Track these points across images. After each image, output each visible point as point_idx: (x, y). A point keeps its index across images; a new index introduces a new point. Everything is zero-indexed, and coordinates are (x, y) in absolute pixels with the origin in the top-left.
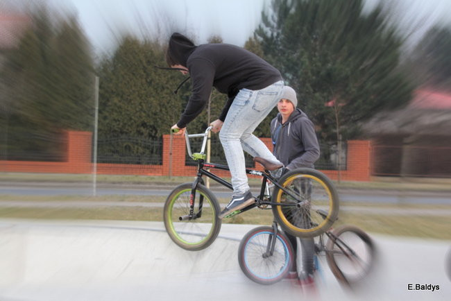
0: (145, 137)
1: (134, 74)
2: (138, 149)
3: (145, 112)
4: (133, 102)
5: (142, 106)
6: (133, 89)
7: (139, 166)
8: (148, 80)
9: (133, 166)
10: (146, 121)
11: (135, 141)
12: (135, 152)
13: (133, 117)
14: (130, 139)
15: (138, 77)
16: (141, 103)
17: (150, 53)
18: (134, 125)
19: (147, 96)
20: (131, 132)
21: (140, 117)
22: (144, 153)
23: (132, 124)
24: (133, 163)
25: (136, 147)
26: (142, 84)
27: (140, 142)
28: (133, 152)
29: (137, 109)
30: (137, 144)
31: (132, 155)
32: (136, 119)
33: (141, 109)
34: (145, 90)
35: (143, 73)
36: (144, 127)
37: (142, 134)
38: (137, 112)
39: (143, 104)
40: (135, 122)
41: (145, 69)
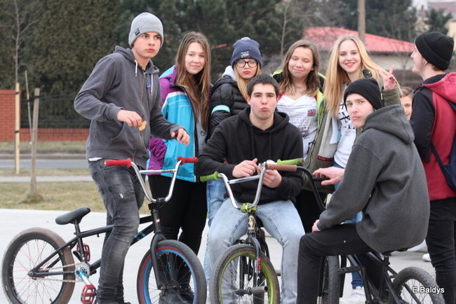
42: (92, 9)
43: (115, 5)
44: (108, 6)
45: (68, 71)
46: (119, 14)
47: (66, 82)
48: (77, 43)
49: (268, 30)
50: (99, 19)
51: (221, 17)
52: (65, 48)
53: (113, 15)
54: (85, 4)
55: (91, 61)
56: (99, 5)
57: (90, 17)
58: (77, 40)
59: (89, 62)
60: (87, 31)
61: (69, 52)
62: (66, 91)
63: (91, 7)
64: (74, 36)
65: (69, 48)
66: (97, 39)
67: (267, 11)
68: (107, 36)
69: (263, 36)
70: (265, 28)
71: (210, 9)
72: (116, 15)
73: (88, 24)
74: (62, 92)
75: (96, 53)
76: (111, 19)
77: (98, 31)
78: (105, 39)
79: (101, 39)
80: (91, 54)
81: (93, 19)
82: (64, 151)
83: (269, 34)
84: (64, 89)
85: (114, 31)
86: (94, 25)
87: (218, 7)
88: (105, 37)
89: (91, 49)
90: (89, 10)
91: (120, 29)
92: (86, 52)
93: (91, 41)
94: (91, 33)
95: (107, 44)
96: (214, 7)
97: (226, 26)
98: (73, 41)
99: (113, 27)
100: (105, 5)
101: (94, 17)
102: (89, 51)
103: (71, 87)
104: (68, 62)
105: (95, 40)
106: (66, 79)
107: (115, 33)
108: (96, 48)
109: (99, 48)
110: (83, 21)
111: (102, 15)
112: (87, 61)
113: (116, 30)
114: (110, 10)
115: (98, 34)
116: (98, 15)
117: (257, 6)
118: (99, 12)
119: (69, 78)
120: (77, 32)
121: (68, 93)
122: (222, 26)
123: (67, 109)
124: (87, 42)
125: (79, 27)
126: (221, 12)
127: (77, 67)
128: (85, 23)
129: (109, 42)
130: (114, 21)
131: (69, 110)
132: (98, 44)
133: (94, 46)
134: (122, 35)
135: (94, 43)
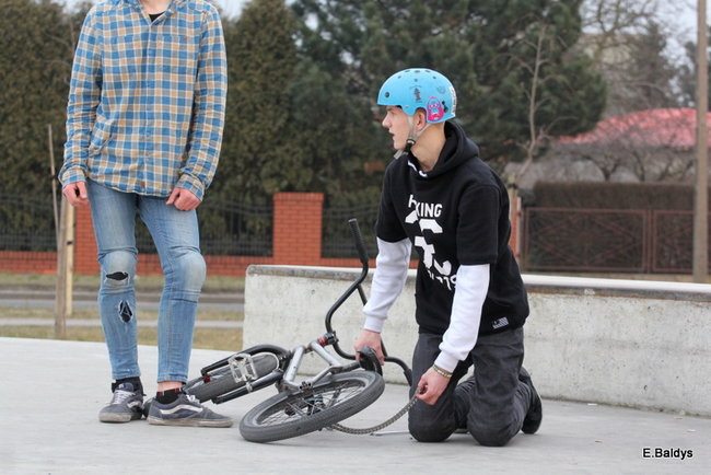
0: (39, 193)
1: (14, 61)
2: (22, 218)
3: (37, 140)
4: (10, 119)
5: (30, 127)
6: (12, 90)
7: (25, 254)
8: (46, 73)
9: (12, 254)
10: (39, 160)
11: (15, 202)
12: (17, 226)
13: (10, 151)
14: (5, 198)
15: (23, 66)
16: (29, 120)
17: (49, 16)
18: (14, 169)
19: (41, 107)
20: (7, 182)
21: (27, 150)
22: (36, 227)
23: (9, 166)
24: (11, 248)
25: (19, 214)
26: (32, 82)
27: (25, 203)
28: (12, 226)
29: (20, 134)
30: (21, 207)
31: (12, 231)
32: (18, 156)
33: (30, 135)
34: (39, 93)
35: (33, 58)
36: (35, 172)
37: (31, 187)
38: (19, 139)
39: (34, 124)
40: (16, 161)
41: (38, 49)
42: (249, 55)
43: (288, 48)
44: (276, 50)
50: (259, 71)
51: (463, 71)
53: (284, 65)
54: (237, 46)
55: (245, 142)
56: (260, 49)
57: (245, 68)
59: (241, 144)
60: (239, 93)
63: (246, 52)
66: (255, 105)
68: (273, 100)
72: (288, 66)
73: (242, 79)
75: (252, 130)
76: (279, 73)
77: (257, 92)
78: (269, 106)
79: (262, 105)
80: (245, 130)
81: (249, 72)
85: (284, 92)
86: (250, 81)
87: (458, 53)
88: (268, 102)
89: (245, 121)
90: (244, 56)
91: (293, 90)
92: (236, 127)
93: (246, 109)
94: (245, 94)
95: (271, 113)
97: (471, 87)
99: (283, 85)
100: (270, 49)
101: (252, 68)
102: (241, 126)
105: (251, 107)
107: (286, 95)
108: (253, 120)
109: (258, 120)
111: (265, 65)
112: (238, 141)
113: (287, 90)
114: (279, 56)
115: (257, 97)
116: (258, 66)
118: (260, 61)
129: (276, 111)
130: (285, 76)
132: (258, 114)
133: (250, 116)
134: (297, 100)
135: (249, 112)
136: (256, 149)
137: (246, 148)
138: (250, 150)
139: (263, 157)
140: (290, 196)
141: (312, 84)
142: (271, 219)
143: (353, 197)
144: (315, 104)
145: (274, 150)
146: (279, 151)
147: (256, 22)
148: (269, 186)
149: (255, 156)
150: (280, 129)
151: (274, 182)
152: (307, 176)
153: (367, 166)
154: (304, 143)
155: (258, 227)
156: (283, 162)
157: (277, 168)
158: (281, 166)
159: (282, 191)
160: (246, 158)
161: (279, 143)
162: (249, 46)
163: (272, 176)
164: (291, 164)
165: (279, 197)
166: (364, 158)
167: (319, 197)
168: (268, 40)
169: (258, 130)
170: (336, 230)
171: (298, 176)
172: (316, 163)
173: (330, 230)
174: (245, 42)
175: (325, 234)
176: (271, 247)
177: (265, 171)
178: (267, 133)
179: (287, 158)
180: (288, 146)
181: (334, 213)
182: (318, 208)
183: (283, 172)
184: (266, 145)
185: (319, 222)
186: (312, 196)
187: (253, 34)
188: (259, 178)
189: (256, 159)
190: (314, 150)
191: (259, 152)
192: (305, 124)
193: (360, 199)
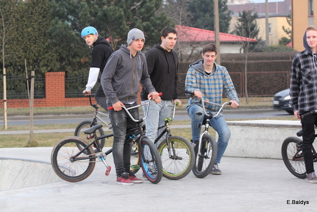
42: (32, 17)
43: (47, 14)
44: (42, 14)
45: (17, 59)
46: (50, 20)
47: (16, 67)
48: (22, 40)
49: (152, 28)
50: (37, 23)
51: (120, 21)
52: (15, 44)
53: (46, 20)
54: (27, 13)
55: (33, 52)
56: (36, 14)
57: (31, 22)
58: (22, 38)
59: (31, 53)
60: (29, 32)
61: (17, 47)
62: (15, 73)
63: (31, 16)
64: (20, 35)
65: (17, 44)
66: (36, 37)
67: (151, 16)
68: (43, 35)
69: (149, 33)
70: (150, 27)
71: (113, 15)
72: (48, 21)
73: (30, 27)
74: (13, 74)
75: (35, 47)
76: (44, 24)
77: (36, 32)
78: (42, 37)
79: (39, 37)
80: (32, 48)
81: (33, 23)
82: (22, 114)
83: (153, 31)
84: (14, 72)
85: (47, 31)
86: (33, 28)
87: (118, 14)
88: (41, 36)
89: (32, 44)
90: (30, 17)
91: (51, 30)
92: (29, 46)
93: (32, 39)
94: (32, 33)
95: (42, 40)
96: (116, 14)
97: (124, 27)
98: (20, 39)
99: (47, 29)
100: (41, 14)
101: (33, 22)
102: (31, 46)
103: (19, 70)
104: (17, 53)
105: (34, 38)
106: (16, 65)
107: (48, 33)
108: (35, 44)
109: (37, 43)
110: (26, 25)
111: (39, 21)
112: (30, 52)
113: (49, 31)
114: (44, 17)
115: (36, 34)
116: (36, 21)
117: (144, 12)
118: (37, 19)
119: (18, 64)
120: (22, 32)
121: (17, 75)
122: (122, 26)
123: (17, 86)
124: (29, 39)
125: (23, 29)
126: (121, 17)
127: (23, 57)
128: (27, 27)
129: (44, 39)
130: (47, 25)
131: (18, 86)
132: (37, 41)
133: (34, 42)
134: (53, 34)
135: (34, 40)
136: (37, 55)
137: (33, 55)
138: (35, 55)
139: (40, 58)
140: (51, 73)
141: (59, 28)
142: (44, 83)
143: (76, 72)
144: (61, 36)
145: (44, 55)
146: (46, 55)
147: (34, 4)
148: (43, 69)
149: (37, 58)
150: (46, 46)
151: (45, 68)
152: (58, 65)
153: (82, 60)
154: (56, 52)
155: (39, 86)
156: (48, 60)
157: (46, 62)
158: (47, 61)
159: (48, 71)
160: (33, 59)
161: (46, 52)
162: (32, 13)
163: (44, 66)
164: (52, 60)
165: (47, 74)
166: (81, 57)
167: (64, 73)
168: (40, 10)
169: (38, 47)
170: (70, 86)
171: (55, 65)
172: (61, 59)
173: (68, 86)
174: (30, 11)
175: (66, 88)
176: (45, 94)
177: (41, 64)
178: (42, 48)
179: (50, 58)
180: (50, 53)
181: (69, 80)
182: (63, 78)
183: (49, 64)
184: (41, 53)
185: (64, 83)
186: (60, 73)
187: (33, 8)
188: (39, 66)
189: (37, 59)
190: (60, 54)
191: (38, 56)
192: (56, 44)
193: (79, 73)
